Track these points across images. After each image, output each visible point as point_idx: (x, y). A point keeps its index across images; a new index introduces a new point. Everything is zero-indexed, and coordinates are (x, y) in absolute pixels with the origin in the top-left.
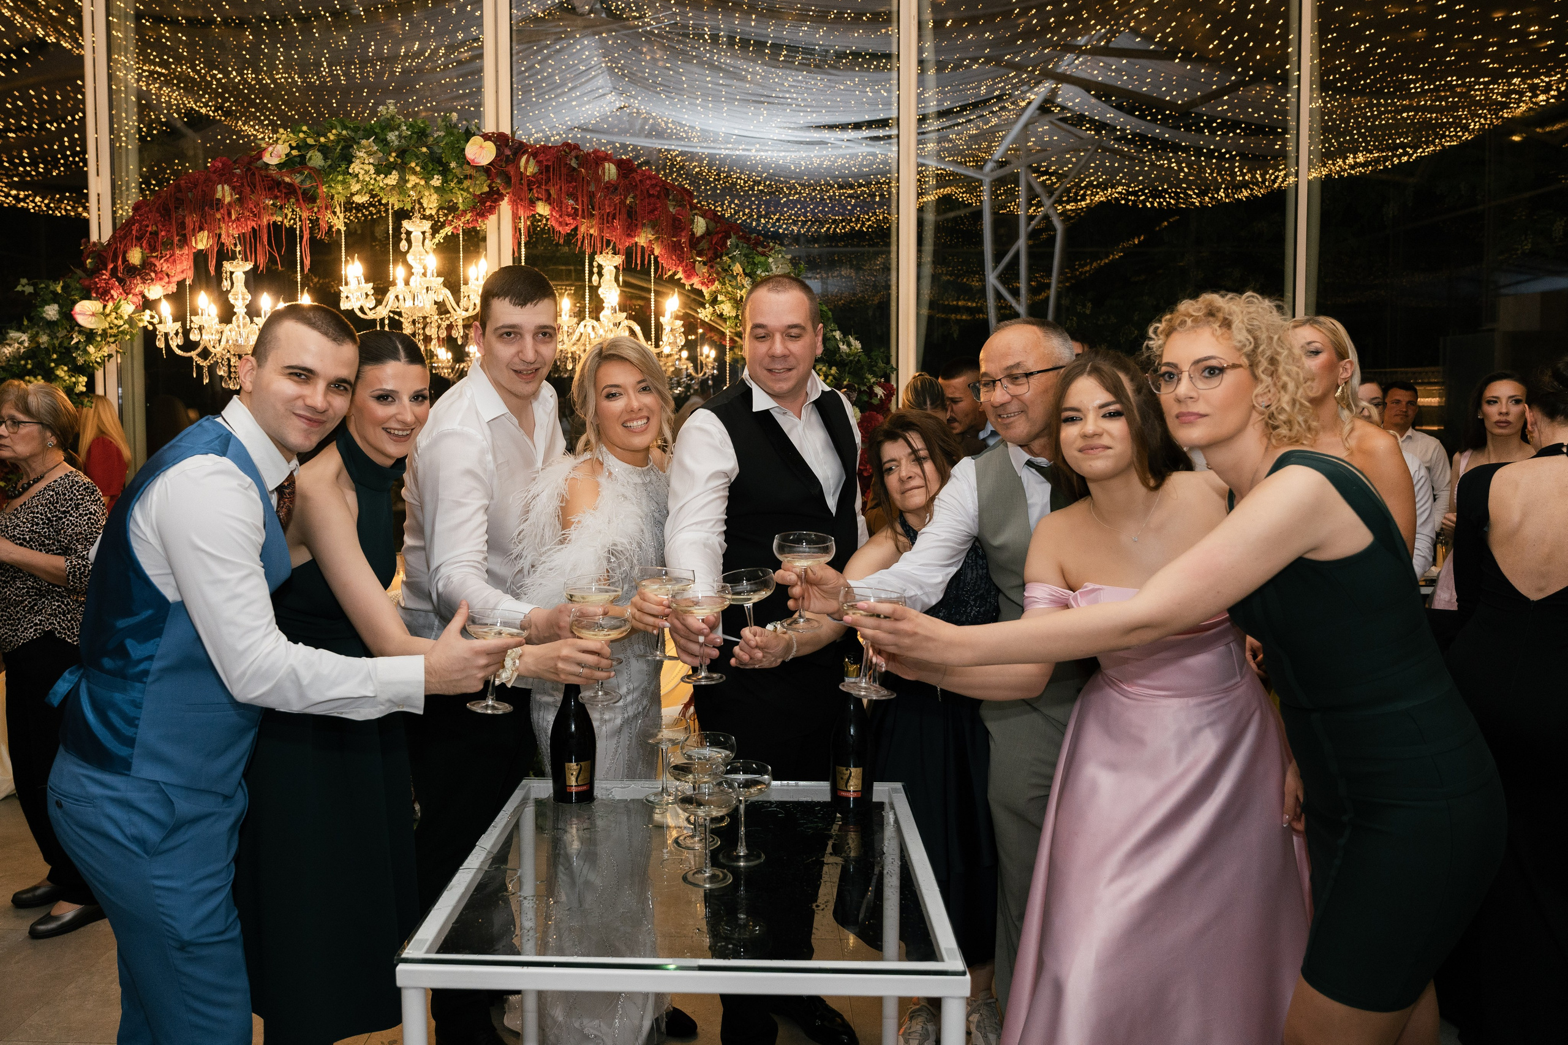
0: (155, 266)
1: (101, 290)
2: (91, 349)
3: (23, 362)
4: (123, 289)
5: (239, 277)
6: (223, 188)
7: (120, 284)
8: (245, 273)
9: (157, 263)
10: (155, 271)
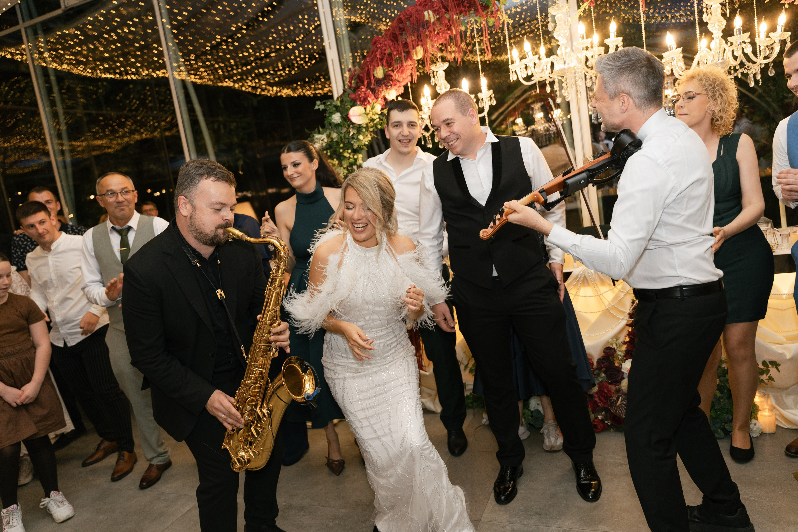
0: (392, 76)
1: (362, 99)
2: (361, 137)
4: (375, 96)
5: (441, 75)
6: (428, 13)
7: (372, 92)
8: (444, 71)
9: (392, 74)
10: (392, 80)
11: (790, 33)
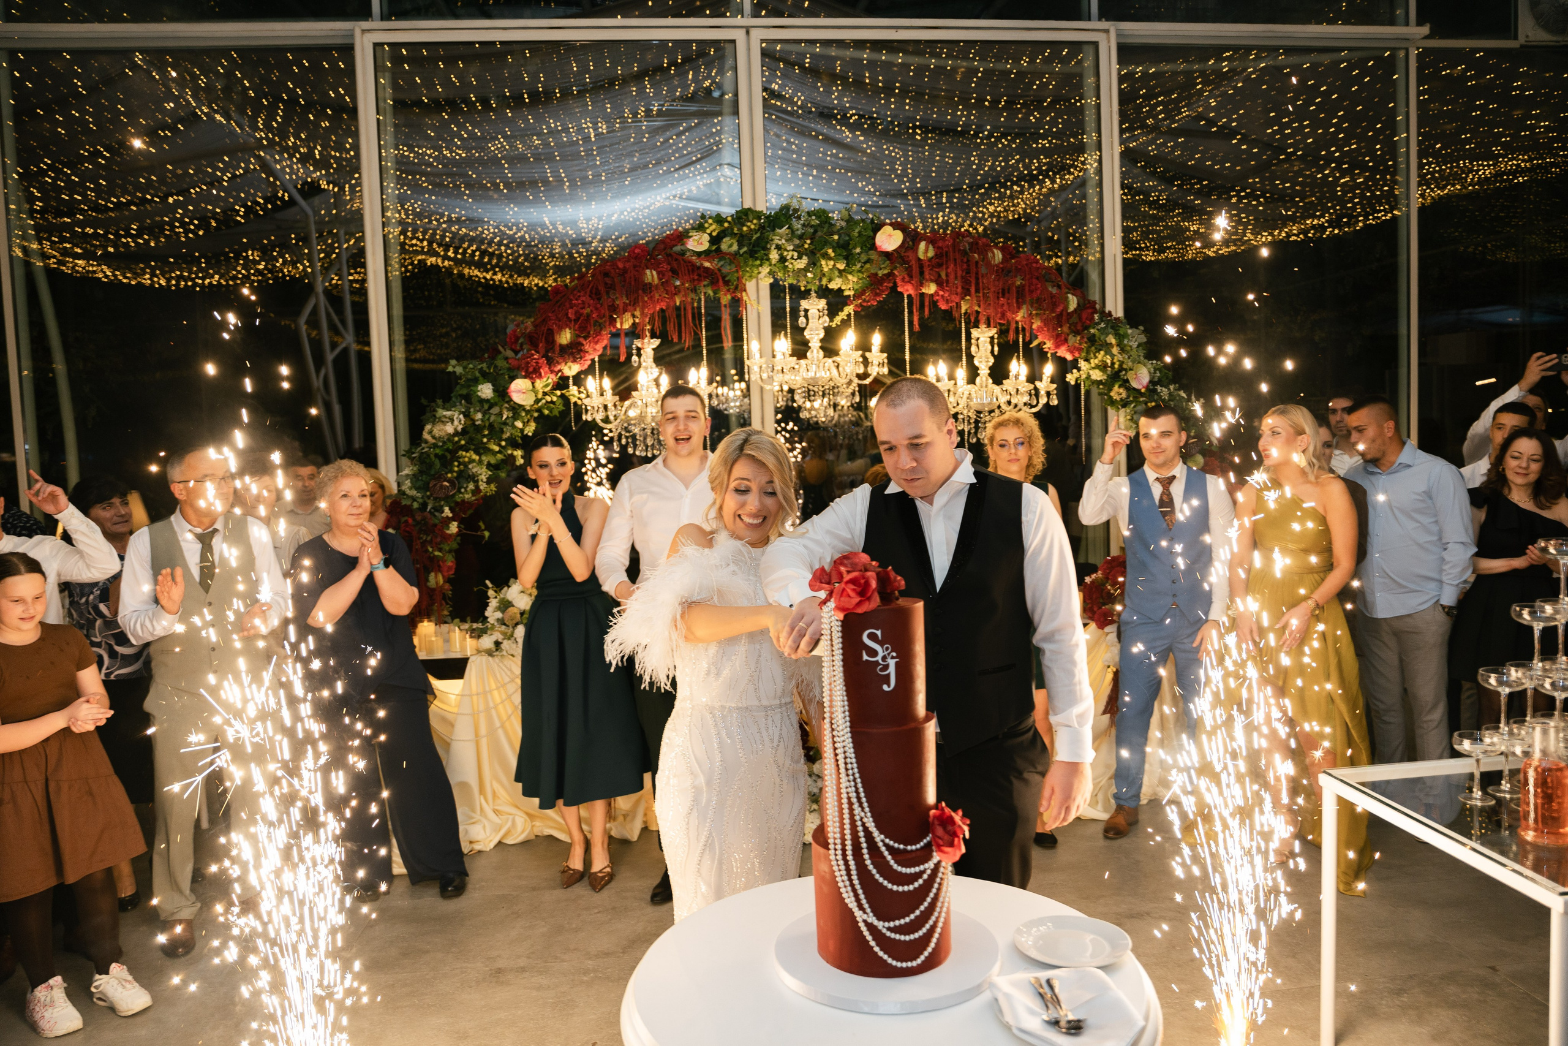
0: (581, 345)
1: (531, 369)
2: (519, 424)
3: (456, 439)
4: (549, 368)
5: (648, 354)
6: (652, 273)
7: (547, 362)
8: (654, 349)
9: (583, 343)
10: (581, 350)
11: (1055, 386)
